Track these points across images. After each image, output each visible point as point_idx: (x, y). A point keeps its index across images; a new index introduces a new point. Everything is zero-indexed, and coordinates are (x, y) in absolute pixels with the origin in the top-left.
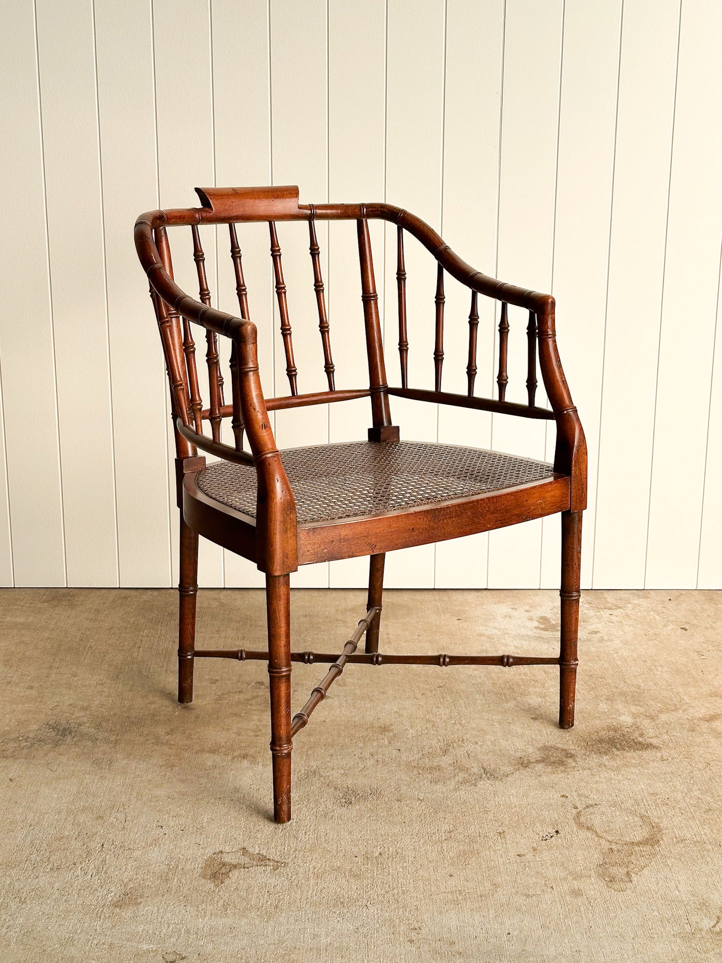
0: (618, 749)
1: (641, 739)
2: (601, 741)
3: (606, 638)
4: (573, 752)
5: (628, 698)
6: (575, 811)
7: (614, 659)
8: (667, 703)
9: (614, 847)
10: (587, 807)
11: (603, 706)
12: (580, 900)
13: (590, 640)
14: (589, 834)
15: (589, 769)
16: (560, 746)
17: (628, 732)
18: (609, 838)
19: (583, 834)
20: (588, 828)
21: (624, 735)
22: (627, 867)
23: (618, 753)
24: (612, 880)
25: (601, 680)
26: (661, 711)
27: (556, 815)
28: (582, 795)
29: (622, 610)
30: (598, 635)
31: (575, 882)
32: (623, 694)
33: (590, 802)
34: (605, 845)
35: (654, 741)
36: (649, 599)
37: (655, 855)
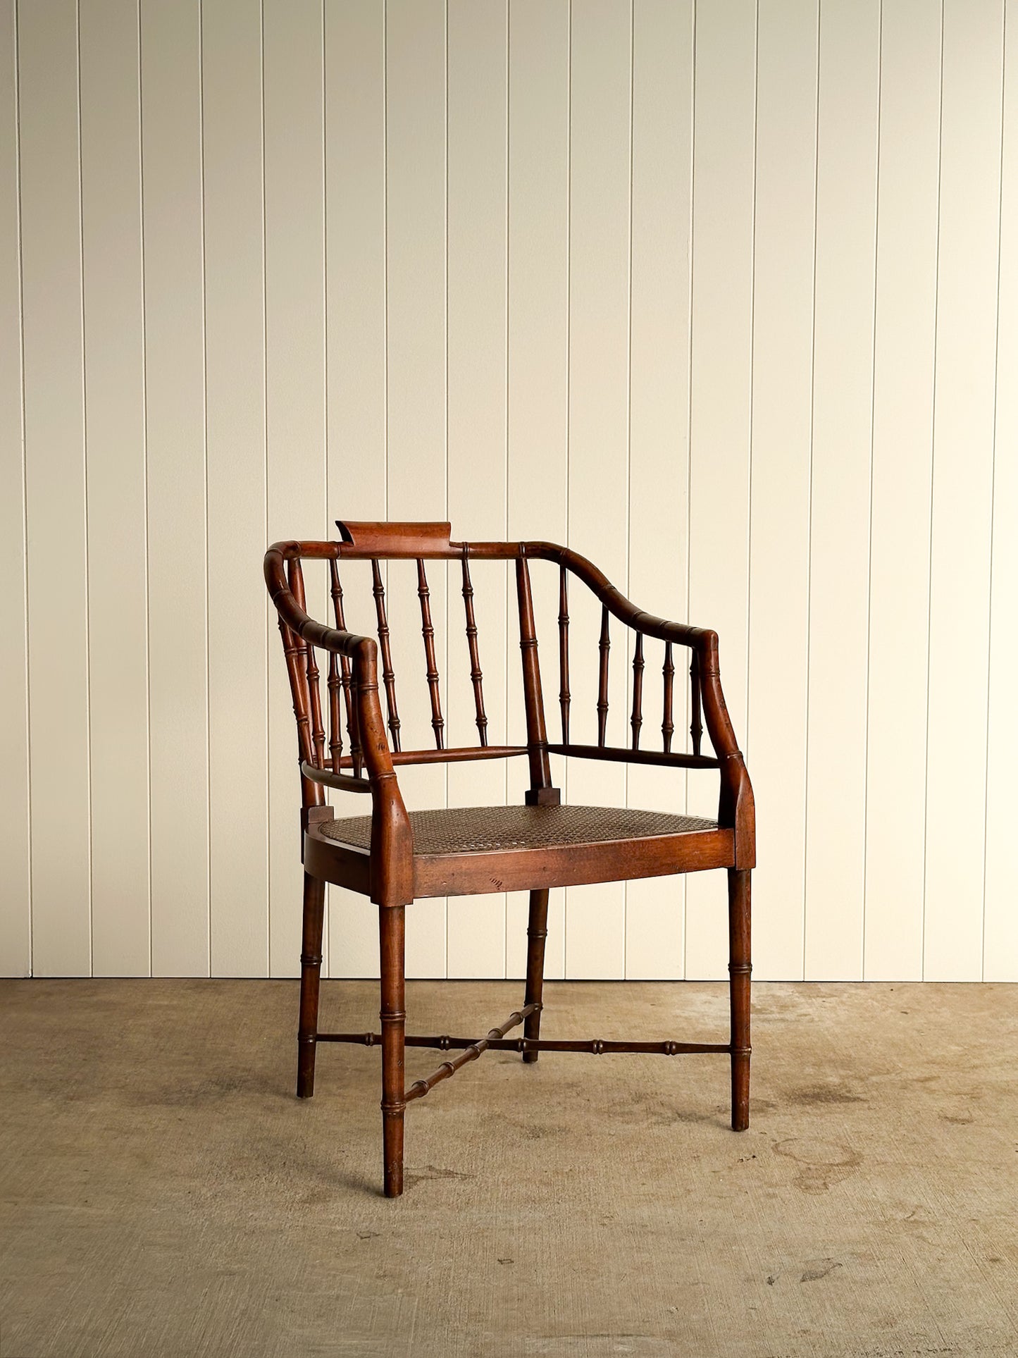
0: (822, 1101)
1: (848, 1095)
2: (805, 1096)
3: (817, 1019)
4: (774, 1103)
5: (836, 1064)
6: (773, 1143)
7: (824, 1035)
8: (879, 1069)
9: (811, 1166)
10: (786, 1140)
11: (809, 1070)
12: (774, 1201)
13: (799, 1021)
14: (787, 1159)
15: (791, 1115)
16: (760, 1098)
17: (834, 1089)
18: (807, 1161)
19: (779, 1159)
20: (786, 1155)
21: (830, 1092)
22: (824, 1180)
23: (823, 1104)
24: (808, 1188)
25: (808, 1051)
26: (872, 1074)
27: (753, 1146)
28: (781, 1132)
29: (837, 998)
30: (808, 1017)
31: (771, 1189)
32: (831, 1061)
33: (790, 1137)
34: (803, 1166)
35: (862, 1096)
36: (868, 991)
37: (853, 1173)
